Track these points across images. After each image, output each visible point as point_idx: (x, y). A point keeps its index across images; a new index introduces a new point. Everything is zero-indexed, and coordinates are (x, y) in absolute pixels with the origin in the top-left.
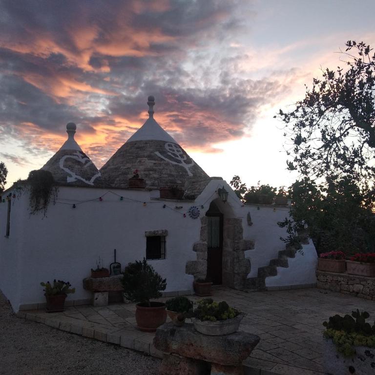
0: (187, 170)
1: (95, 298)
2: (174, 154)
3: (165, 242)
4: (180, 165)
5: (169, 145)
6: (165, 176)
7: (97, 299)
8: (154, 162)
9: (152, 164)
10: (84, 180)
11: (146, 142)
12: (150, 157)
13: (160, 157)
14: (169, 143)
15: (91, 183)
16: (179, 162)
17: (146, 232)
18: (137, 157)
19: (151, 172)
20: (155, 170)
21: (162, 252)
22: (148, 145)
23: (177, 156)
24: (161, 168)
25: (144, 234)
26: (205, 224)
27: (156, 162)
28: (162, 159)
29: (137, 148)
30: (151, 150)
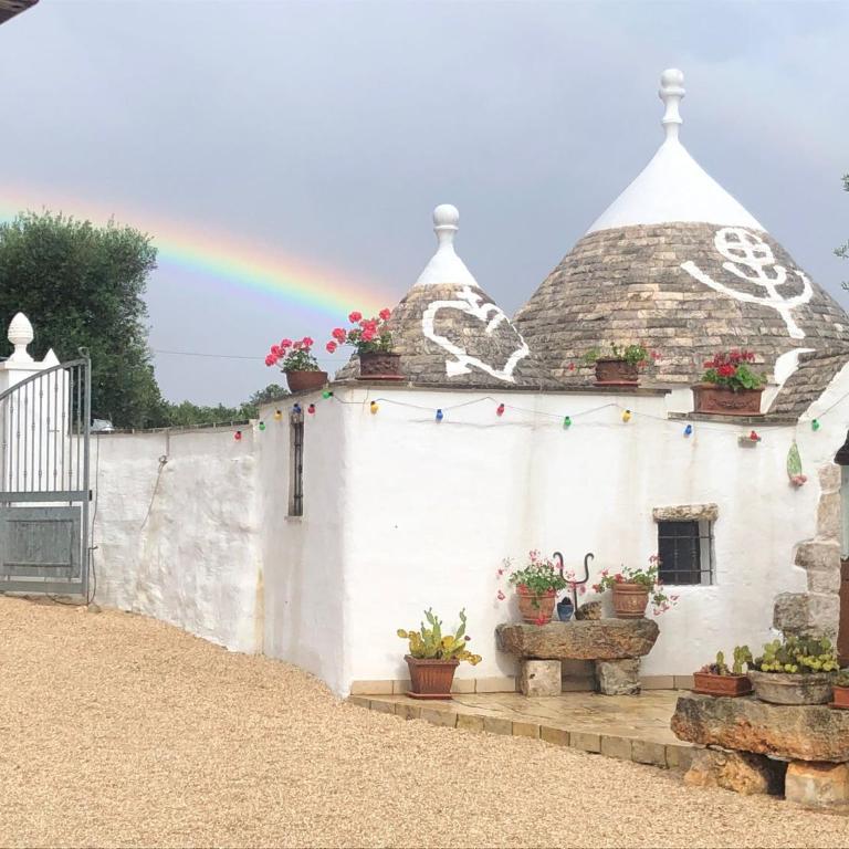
0: (786, 317)
1: (529, 674)
2: (745, 268)
3: (710, 538)
4: (764, 302)
5: (729, 238)
6: (714, 341)
7: (532, 676)
8: (679, 296)
9: (674, 305)
10: (487, 368)
11: (655, 233)
12: (669, 281)
13: (697, 282)
14: (730, 231)
15: (506, 375)
16: (760, 291)
17: (656, 510)
18: (627, 283)
19: (670, 331)
20: (681, 325)
21: (704, 564)
22: (663, 239)
23: (755, 274)
24: (701, 315)
25: (651, 513)
26: (832, 486)
27: (689, 296)
28: (706, 288)
29: (626, 252)
30: (671, 256)
